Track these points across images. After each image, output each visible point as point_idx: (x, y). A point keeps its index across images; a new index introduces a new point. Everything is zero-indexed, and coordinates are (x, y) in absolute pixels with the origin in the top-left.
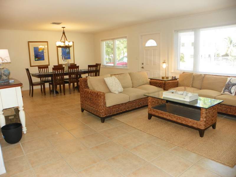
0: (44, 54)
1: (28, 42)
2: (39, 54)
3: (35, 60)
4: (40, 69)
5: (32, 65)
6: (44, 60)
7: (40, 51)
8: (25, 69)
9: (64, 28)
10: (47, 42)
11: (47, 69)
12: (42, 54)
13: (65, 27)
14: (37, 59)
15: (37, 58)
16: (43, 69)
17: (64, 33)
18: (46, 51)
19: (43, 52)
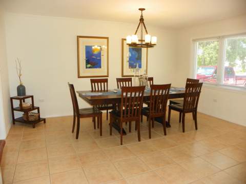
0: (100, 57)
1: (78, 36)
2: (94, 57)
3: (87, 68)
4: (93, 84)
5: (81, 75)
6: (100, 67)
7: (96, 52)
8: (68, 86)
9: (142, 10)
10: (107, 38)
11: (106, 83)
12: (99, 58)
13: (144, 9)
14: (89, 66)
15: (89, 64)
16: (99, 84)
17: (142, 20)
18: (104, 54)
19: (99, 54)
